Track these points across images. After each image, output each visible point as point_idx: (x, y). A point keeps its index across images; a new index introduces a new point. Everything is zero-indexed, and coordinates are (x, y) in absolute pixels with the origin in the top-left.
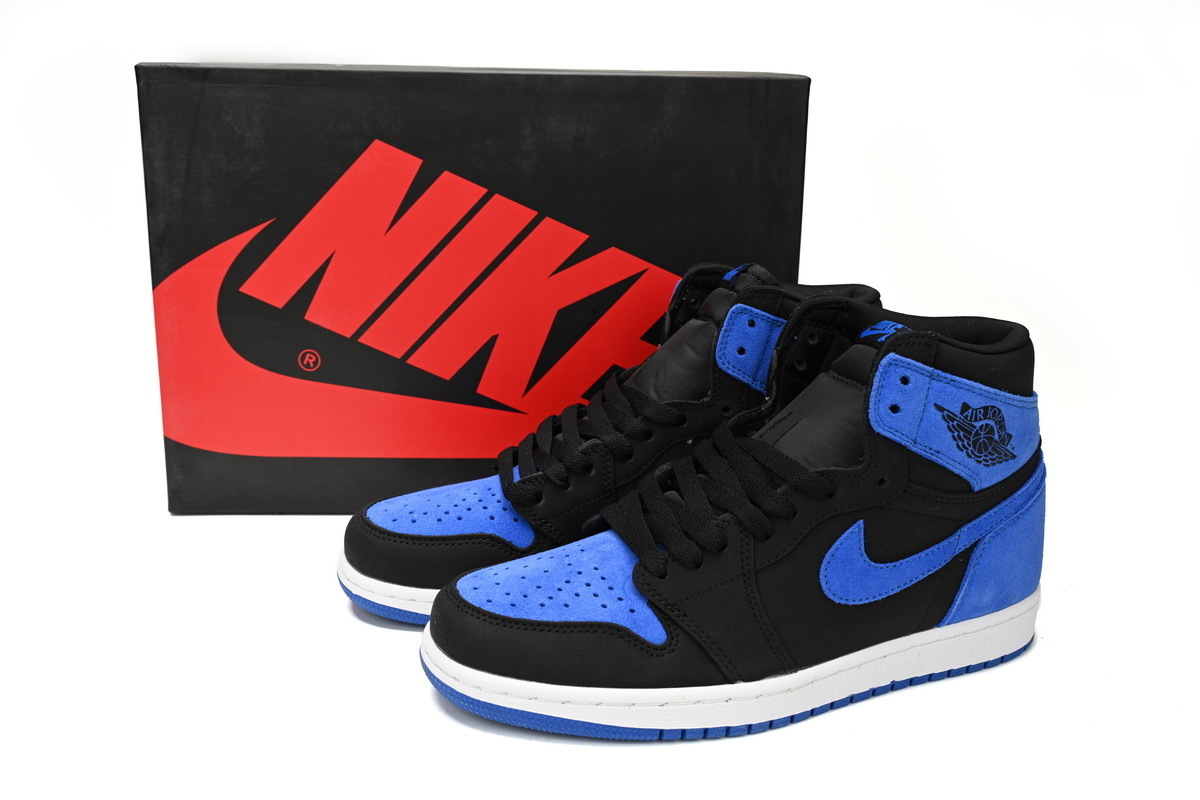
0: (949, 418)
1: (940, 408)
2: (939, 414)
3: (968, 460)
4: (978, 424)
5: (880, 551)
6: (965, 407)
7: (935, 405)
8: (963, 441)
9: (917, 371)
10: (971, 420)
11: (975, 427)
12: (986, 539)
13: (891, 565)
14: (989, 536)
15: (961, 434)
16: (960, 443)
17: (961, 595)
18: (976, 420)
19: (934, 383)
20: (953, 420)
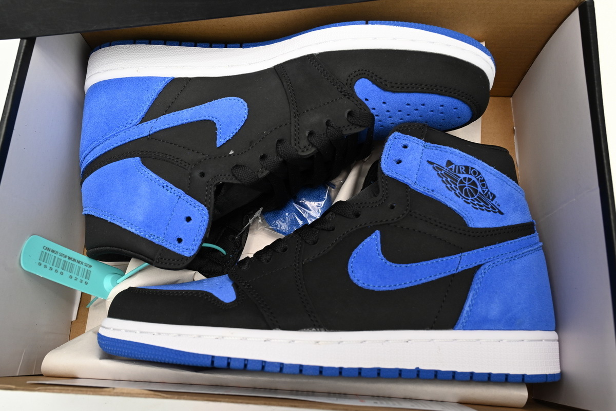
0: (438, 168)
1: (430, 163)
2: (431, 167)
3: (456, 198)
4: (462, 176)
5: (393, 253)
6: (449, 163)
7: (428, 161)
8: (451, 185)
10: (455, 171)
11: (460, 177)
12: (486, 266)
13: (403, 266)
14: (488, 264)
15: (449, 179)
16: (449, 186)
17: (469, 302)
18: (459, 172)
19: (426, 150)
20: (441, 170)
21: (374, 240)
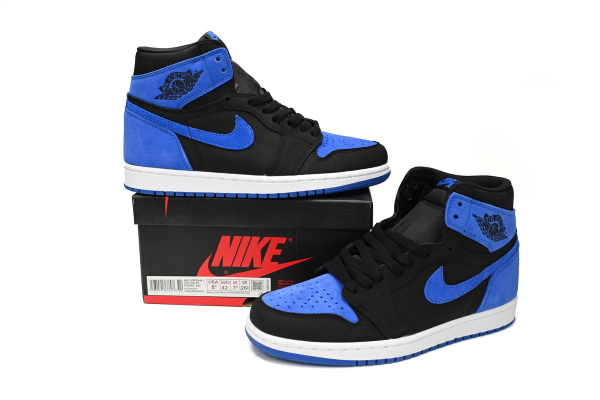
0: (479, 220)
1: (475, 216)
2: (475, 219)
3: (487, 239)
5: (451, 280)
6: (486, 215)
7: (473, 215)
8: (485, 230)
9: (465, 199)
10: (488, 221)
11: (490, 224)
12: (495, 274)
13: (455, 286)
15: (484, 227)
16: (484, 232)
17: (485, 299)
18: (490, 221)
19: (472, 205)
20: (481, 221)
21: (439, 273)
